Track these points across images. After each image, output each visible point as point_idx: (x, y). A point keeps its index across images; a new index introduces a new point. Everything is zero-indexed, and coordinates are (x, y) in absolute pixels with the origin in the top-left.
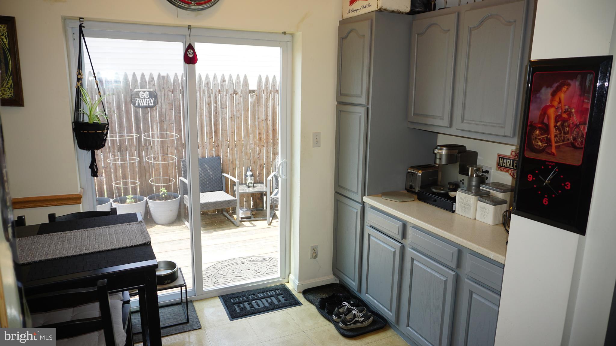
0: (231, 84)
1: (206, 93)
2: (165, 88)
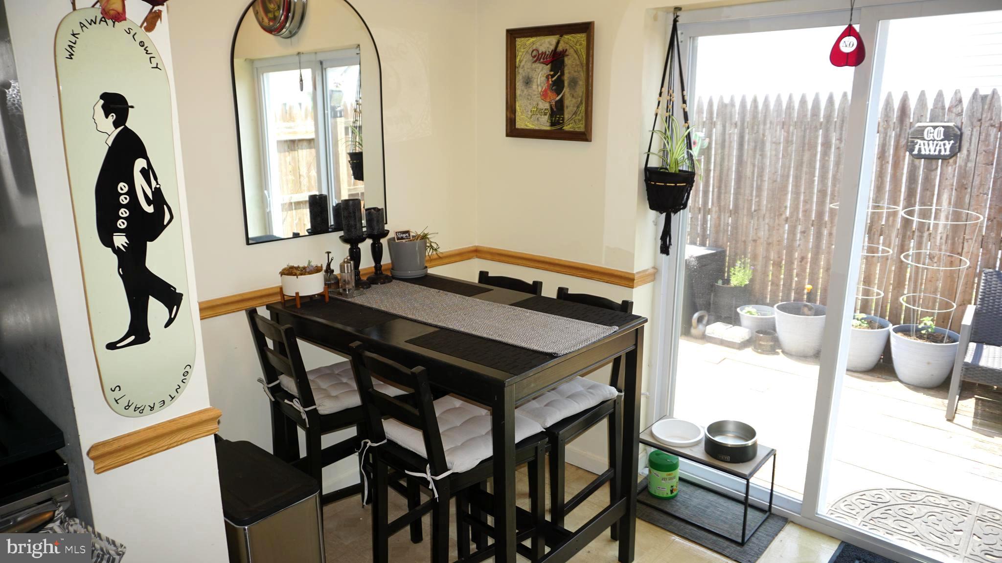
2: (983, 120)
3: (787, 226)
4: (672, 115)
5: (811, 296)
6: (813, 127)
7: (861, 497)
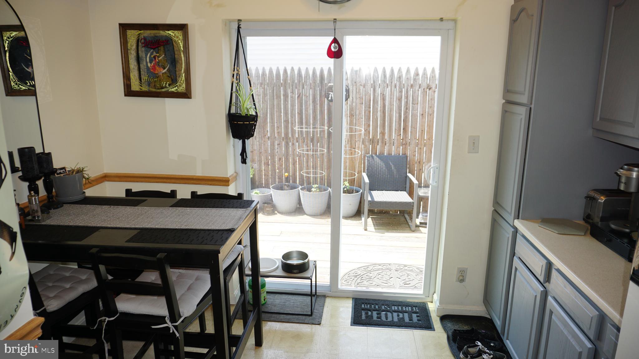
0: (425, 78)
1: (398, 87)
2: (357, 83)
3: (269, 141)
4: (239, 82)
5: (287, 179)
6: (277, 86)
7: (349, 276)
